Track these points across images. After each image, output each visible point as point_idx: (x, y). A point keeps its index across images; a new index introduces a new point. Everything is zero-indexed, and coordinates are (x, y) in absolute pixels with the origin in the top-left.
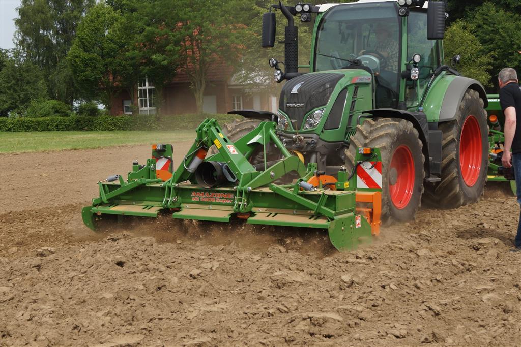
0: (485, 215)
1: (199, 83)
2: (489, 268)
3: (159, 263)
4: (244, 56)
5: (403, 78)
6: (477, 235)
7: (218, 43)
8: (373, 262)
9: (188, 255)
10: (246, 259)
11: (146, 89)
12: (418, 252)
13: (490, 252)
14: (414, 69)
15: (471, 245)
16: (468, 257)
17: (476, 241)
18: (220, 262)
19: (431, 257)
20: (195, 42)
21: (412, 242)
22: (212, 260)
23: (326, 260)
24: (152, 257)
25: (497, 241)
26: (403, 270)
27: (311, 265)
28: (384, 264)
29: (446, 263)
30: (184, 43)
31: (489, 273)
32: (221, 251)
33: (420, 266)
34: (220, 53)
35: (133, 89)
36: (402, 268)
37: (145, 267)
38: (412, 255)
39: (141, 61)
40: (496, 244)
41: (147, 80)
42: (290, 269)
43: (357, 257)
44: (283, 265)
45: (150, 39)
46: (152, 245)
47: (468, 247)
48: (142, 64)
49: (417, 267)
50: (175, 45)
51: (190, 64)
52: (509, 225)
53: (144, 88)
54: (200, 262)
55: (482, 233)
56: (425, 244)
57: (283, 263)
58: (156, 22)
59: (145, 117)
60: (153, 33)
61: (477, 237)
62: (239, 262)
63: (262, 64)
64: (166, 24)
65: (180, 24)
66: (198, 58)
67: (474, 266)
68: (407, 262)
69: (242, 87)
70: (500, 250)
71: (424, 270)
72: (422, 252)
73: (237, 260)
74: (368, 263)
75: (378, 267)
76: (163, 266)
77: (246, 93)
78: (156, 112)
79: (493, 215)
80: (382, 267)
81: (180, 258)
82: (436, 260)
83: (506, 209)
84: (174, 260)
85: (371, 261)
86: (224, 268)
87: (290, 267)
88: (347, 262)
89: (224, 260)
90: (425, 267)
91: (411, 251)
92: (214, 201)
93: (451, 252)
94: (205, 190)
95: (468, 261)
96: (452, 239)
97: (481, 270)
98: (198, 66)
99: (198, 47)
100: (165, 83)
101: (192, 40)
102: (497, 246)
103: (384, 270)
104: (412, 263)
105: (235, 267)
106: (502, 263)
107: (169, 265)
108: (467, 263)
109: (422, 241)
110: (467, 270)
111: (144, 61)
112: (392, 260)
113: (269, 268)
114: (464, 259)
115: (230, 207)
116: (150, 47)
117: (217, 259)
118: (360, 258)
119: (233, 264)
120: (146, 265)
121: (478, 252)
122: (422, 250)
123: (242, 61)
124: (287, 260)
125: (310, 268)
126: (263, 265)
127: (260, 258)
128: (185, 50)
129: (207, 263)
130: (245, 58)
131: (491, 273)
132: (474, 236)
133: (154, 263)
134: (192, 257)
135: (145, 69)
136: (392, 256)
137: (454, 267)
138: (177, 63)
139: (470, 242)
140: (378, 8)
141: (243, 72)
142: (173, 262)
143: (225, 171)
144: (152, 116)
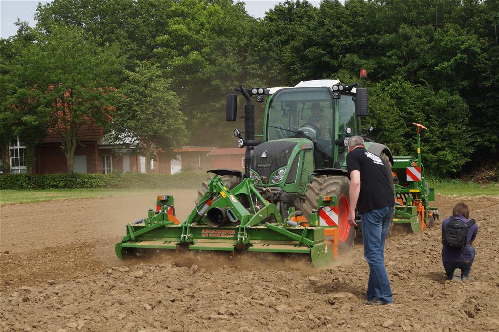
0: (340, 270)
1: (70, 143)
2: (343, 321)
3: (25, 322)
4: (114, 118)
5: (337, 145)
6: (333, 289)
7: (88, 105)
8: (235, 318)
9: (55, 314)
10: (111, 318)
11: (17, 150)
12: (277, 308)
13: (344, 306)
14: (346, 138)
15: (327, 300)
16: (323, 311)
17: (331, 296)
18: (86, 321)
19: (289, 312)
20: (66, 103)
21: (271, 298)
22: (78, 319)
23: (189, 317)
24: (18, 317)
25: (351, 295)
26: (263, 325)
27: (174, 321)
28: (244, 319)
29: (303, 318)
30: (56, 104)
31: (343, 326)
32: (87, 309)
33: (279, 321)
34: (90, 115)
35: (5, 149)
36: (261, 323)
37: (11, 327)
38: (271, 310)
39: (13, 122)
40: (350, 299)
41: (18, 140)
42: (154, 327)
43: (219, 313)
44: (147, 323)
45: (22, 100)
46: (18, 305)
47: (325, 301)
48: (14, 124)
49: (275, 322)
50: (46, 107)
51: (61, 125)
52: (362, 280)
53: (15, 147)
54: (66, 321)
55: (336, 287)
56: (283, 299)
57: (147, 321)
58: (28, 84)
59: (17, 176)
60: (25, 94)
61: (332, 291)
62: (105, 320)
63: (131, 126)
64: (38, 86)
65: (52, 86)
66: (70, 119)
67: (329, 320)
68: (266, 317)
69: (111, 147)
70: (354, 304)
71: (282, 325)
72: (281, 308)
73: (102, 318)
74: (230, 319)
75: (239, 323)
76: (29, 326)
77: (116, 153)
78: (27, 171)
79: (347, 271)
80: (242, 323)
81: (46, 317)
82: (293, 315)
83: (360, 264)
84: (40, 319)
85: (233, 317)
86: (90, 327)
87: (155, 324)
88: (210, 319)
89: (90, 319)
90: (283, 322)
91: (270, 307)
92: (219, 236)
93: (308, 306)
94: (213, 229)
95: (323, 315)
96: (309, 294)
97: (336, 324)
98: (69, 127)
99: (69, 109)
100: (36, 143)
101: (63, 102)
102: (351, 300)
103: (245, 326)
104: (272, 318)
105: (101, 325)
106: (356, 316)
107: (34, 324)
108: (322, 317)
109: (281, 297)
110: (323, 324)
111: (16, 122)
112: (253, 316)
113: (134, 325)
114: (320, 313)
115: (232, 240)
116: (22, 108)
117: (83, 317)
118: (222, 314)
119: (99, 322)
120: (12, 325)
121: (334, 306)
122: (281, 306)
123: (112, 123)
124: (151, 317)
125: (174, 325)
126: (128, 323)
127: (125, 316)
128: (57, 111)
129: (73, 322)
130: (115, 120)
131: (345, 326)
132: (330, 291)
133: (20, 323)
134: (58, 316)
135: (17, 130)
136: (252, 312)
137: (310, 321)
138: (49, 124)
139: (326, 297)
140: (315, 92)
141: (113, 132)
142: (39, 322)
143: (229, 214)
144: (23, 175)
